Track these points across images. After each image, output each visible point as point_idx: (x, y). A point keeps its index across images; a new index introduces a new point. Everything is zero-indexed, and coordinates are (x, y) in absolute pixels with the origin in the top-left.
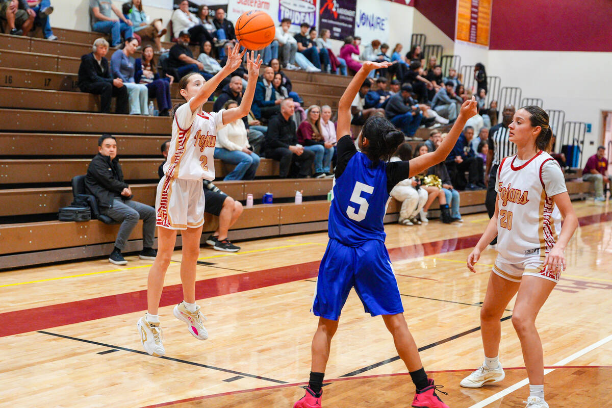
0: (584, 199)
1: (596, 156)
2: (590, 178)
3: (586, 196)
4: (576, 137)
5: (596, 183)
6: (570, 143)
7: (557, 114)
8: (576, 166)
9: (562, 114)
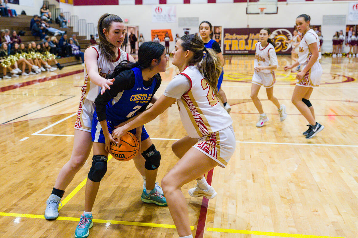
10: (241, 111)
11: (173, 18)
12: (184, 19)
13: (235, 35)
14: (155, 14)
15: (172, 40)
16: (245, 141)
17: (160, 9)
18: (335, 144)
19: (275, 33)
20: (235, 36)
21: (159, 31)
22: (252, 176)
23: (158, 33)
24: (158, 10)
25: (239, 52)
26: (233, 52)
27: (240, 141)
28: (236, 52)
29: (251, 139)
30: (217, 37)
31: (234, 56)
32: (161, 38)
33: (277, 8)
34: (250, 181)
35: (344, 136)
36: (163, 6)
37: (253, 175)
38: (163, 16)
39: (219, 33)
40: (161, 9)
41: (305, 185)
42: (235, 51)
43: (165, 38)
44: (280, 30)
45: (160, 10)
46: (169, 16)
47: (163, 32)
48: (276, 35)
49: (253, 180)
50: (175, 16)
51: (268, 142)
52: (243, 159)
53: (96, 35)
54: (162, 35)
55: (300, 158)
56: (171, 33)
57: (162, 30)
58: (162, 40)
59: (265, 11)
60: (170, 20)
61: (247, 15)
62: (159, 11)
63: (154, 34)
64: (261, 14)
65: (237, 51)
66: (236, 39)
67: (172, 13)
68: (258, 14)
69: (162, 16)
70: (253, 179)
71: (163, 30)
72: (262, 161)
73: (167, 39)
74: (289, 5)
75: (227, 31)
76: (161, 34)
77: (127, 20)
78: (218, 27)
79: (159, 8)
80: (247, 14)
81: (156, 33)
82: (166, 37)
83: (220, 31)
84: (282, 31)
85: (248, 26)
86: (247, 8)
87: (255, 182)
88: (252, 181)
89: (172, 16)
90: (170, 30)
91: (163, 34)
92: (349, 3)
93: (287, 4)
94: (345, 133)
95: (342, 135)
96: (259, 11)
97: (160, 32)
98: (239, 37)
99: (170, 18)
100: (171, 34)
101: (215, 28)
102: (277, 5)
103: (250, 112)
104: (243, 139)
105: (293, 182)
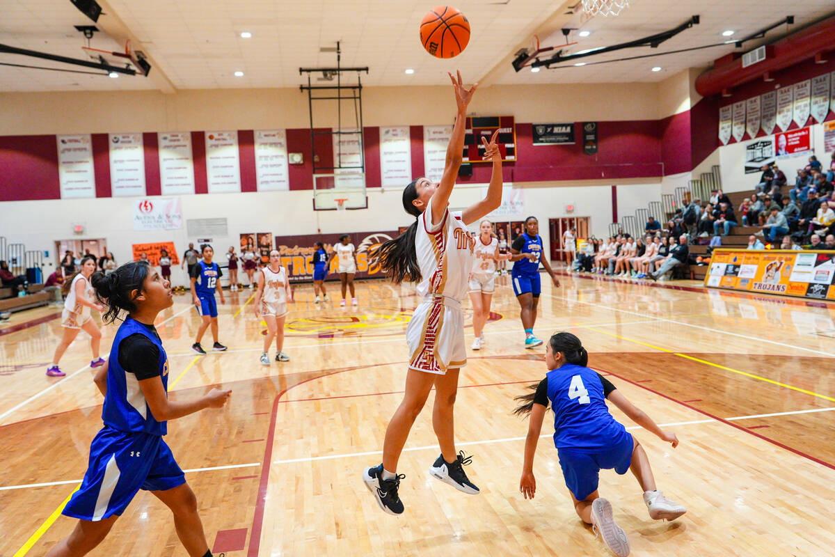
0: (47, 305)
1: (55, 274)
2: (52, 289)
3: (49, 302)
4: (36, 261)
5: (56, 292)
6: (32, 266)
7: (18, 247)
8: (39, 282)
9: (22, 247)
10: (312, 395)
11: (175, 221)
12: (198, 221)
13: (296, 246)
14: (140, 214)
15: (176, 263)
16: (322, 456)
17: (148, 204)
18: (476, 440)
19: (366, 241)
20: (297, 250)
21: (149, 247)
22: (334, 527)
23: (148, 249)
24: (145, 206)
25: (306, 278)
26: (296, 279)
27: (313, 456)
28: (301, 278)
29: (332, 450)
30: (265, 253)
31: (298, 285)
32: (153, 260)
33: (367, 198)
34: (332, 538)
35: (490, 424)
36: (153, 199)
37: (337, 524)
38: (156, 219)
39: (268, 246)
40: (150, 204)
41: (429, 528)
42: (300, 276)
43: (160, 259)
44: (375, 236)
45: (149, 207)
46: (168, 217)
47: (157, 248)
48: (370, 245)
49: (338, 535)
50: (180, 217)
51: (364, 451)
52: (318, 494)
53: (11, 259)
54: (155, 254)
55: (419, 476)
56: (173, 249)
57: (154, 244)
58: (156, 264)
59: (346, 204)
60: (171, 225)
61: (316, 212)
62: (147, 209)
63: (138, 253)
64: (340, 209)
65: (303, 276)
66: (300, 254)
67: (173, 212)
68: (336, 209)
69: (154, 218)
70: (338, 531)
71: (158, 244)
72: (354, 492)
73: (165, 261)
74: (385, 193)
75: (281, 241)
76: (153, 251)
77: (79, 227)
78: (264, 234)
79: (146, 202)
80: (315, 209)
81: (144, 250)
82: (163, 257)
83: (269, 241)
84: (379, 237)
85: (319, 230)
86: (314, 200)
87: (340, 538)
88: (336, 536)
89: (174, 216)
90: (172, 243)
91: (158, 252)
92: (481, 187)
93: (383, 191)
94: (491, 418)
95: (486, 421)
96: (336, 205)
97: (151, 248)
98: (304, 250)
99: (170, 222)
100: (175, 251)
101: (260, 236)
102: (365, 193)
103: (329, 395)
104: (316, 451)
105: (408, 527)
